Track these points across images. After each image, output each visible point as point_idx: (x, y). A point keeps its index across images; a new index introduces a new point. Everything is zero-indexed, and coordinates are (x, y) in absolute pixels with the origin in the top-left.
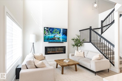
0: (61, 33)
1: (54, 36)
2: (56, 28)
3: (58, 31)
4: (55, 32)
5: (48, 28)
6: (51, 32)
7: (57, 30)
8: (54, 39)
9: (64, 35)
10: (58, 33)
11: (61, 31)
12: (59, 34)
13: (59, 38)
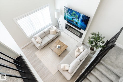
0: (79, 19)
1: (72, 19)
2: (75, 11)
3: (77, 16)
4: (73, 15)
5: (67, 8)
6: (70, 13)
7: (76, 13)
8: (72, 22)
9: (83, 23)
10: (77, 17)
11: (80, 17)
12: (78, 20)
13: (77, 23)
